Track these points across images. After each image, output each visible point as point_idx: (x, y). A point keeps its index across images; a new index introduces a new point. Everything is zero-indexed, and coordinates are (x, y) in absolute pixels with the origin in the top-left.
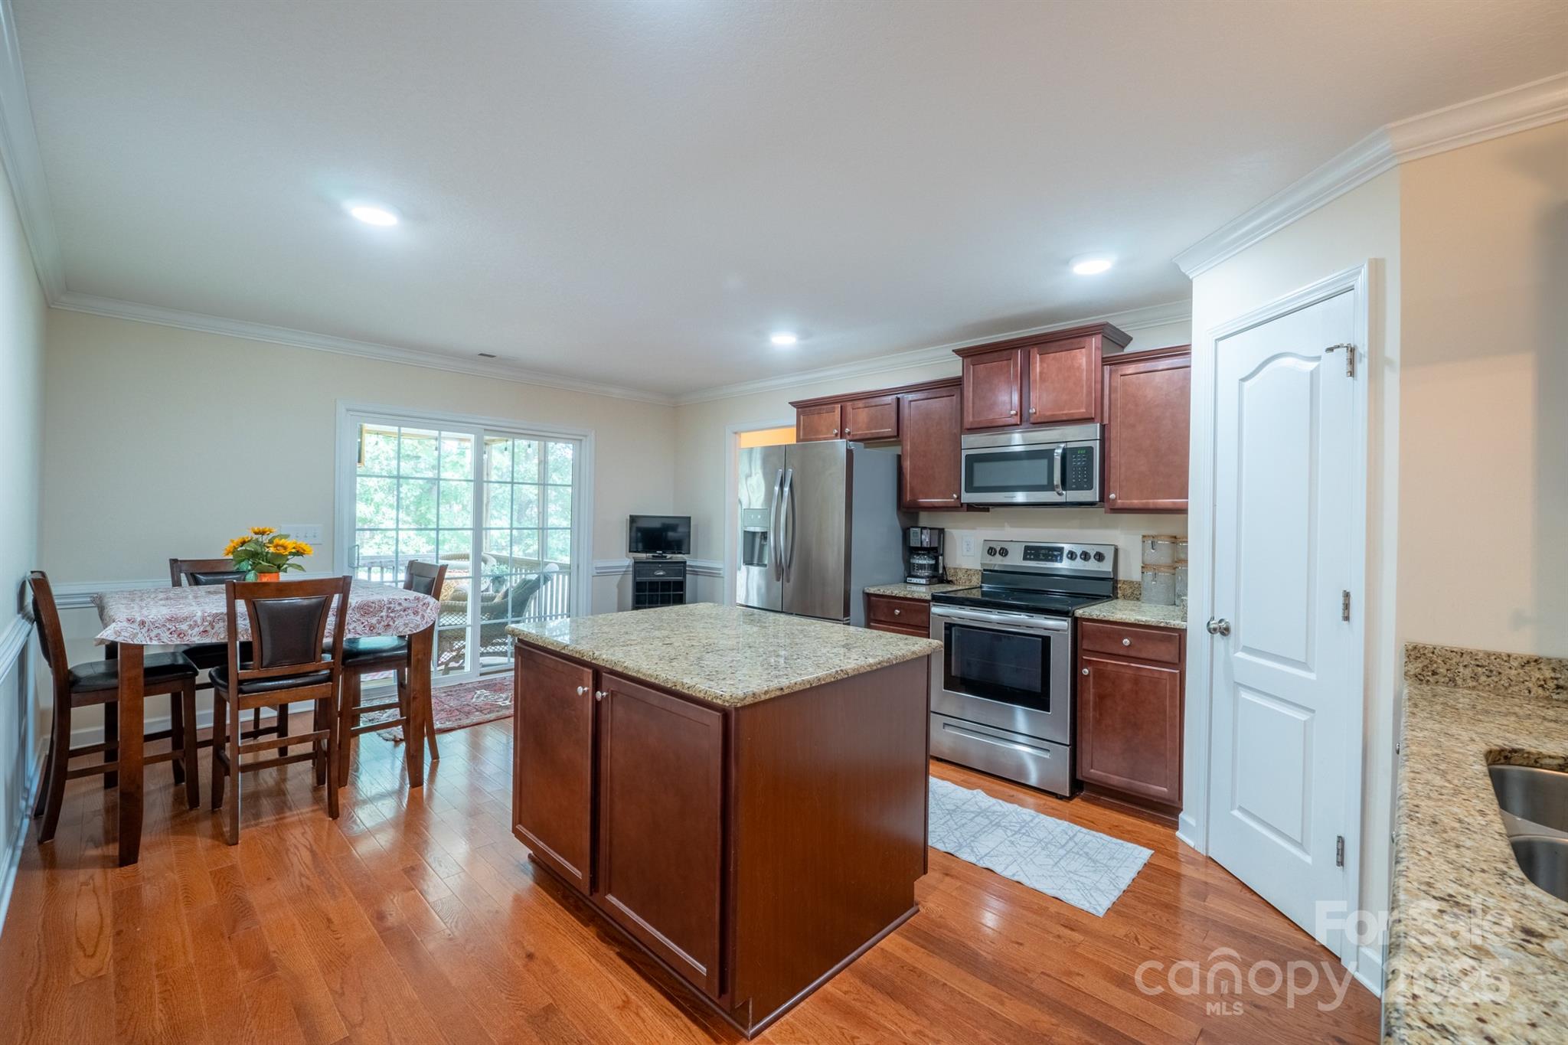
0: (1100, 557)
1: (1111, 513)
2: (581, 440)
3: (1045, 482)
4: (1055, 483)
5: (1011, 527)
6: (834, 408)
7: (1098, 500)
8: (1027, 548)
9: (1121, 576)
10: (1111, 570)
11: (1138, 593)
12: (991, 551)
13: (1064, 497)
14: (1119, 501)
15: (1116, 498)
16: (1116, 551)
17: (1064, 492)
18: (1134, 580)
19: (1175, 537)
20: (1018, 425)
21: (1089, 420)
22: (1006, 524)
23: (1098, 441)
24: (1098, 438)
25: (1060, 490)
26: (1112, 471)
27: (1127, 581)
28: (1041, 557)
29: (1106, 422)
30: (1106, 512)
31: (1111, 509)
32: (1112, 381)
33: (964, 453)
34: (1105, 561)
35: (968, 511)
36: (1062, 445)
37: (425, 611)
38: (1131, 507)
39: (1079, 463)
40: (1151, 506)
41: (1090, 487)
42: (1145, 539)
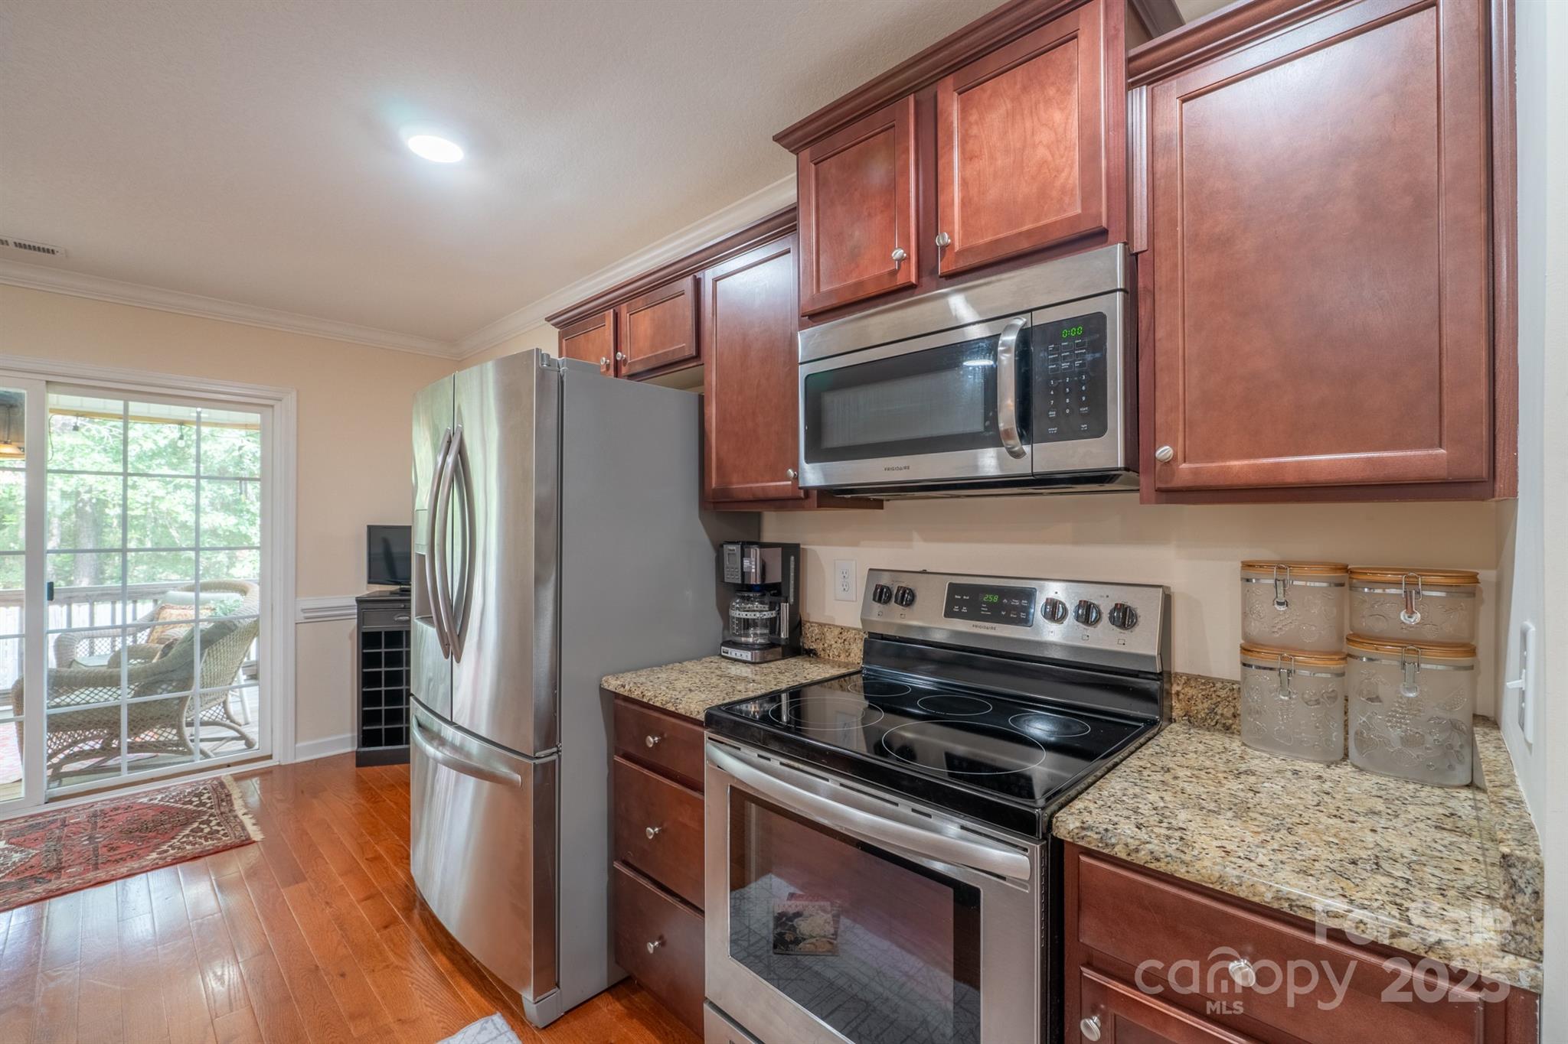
0: (1124, 617)
1: (1158, 502)
2: (272, 406)
3: (977, 425)
4: (1002, 425)
5: (925, 540)
6: (604, 316)
7: (1120, 464)
8: (954, 589)
9: (1180, 664)
10: (1155, 652)
11: (1228, 712)
12: (882, 595)
13: (1027, 458)
14: (1184, 466)
15: (1175, 458)
16: (1167, 600)
17: (1027, 448)
18: (1215, 675)
19: (1345, 569)
20: (909, 288)
21: (1098, 236)
22: (915, 535)
23: (1119, 296)
24: (1120, 285)
25: (1015, 442)
26: (1163, 379)
27: (1197, 678)
28: (984, 611)
29: (1140, 243)
30: (1142, 501)
31: (1159, 490)
32: (1155, 120)
33: (803, 371)
34: (1137, 629)
35: (820, 506)
36: (1020, 322)
38: (1221, 482)
39: (1065, 365)
40: (1291, 478)
41: (1099, 428)
42: (1251, 573)
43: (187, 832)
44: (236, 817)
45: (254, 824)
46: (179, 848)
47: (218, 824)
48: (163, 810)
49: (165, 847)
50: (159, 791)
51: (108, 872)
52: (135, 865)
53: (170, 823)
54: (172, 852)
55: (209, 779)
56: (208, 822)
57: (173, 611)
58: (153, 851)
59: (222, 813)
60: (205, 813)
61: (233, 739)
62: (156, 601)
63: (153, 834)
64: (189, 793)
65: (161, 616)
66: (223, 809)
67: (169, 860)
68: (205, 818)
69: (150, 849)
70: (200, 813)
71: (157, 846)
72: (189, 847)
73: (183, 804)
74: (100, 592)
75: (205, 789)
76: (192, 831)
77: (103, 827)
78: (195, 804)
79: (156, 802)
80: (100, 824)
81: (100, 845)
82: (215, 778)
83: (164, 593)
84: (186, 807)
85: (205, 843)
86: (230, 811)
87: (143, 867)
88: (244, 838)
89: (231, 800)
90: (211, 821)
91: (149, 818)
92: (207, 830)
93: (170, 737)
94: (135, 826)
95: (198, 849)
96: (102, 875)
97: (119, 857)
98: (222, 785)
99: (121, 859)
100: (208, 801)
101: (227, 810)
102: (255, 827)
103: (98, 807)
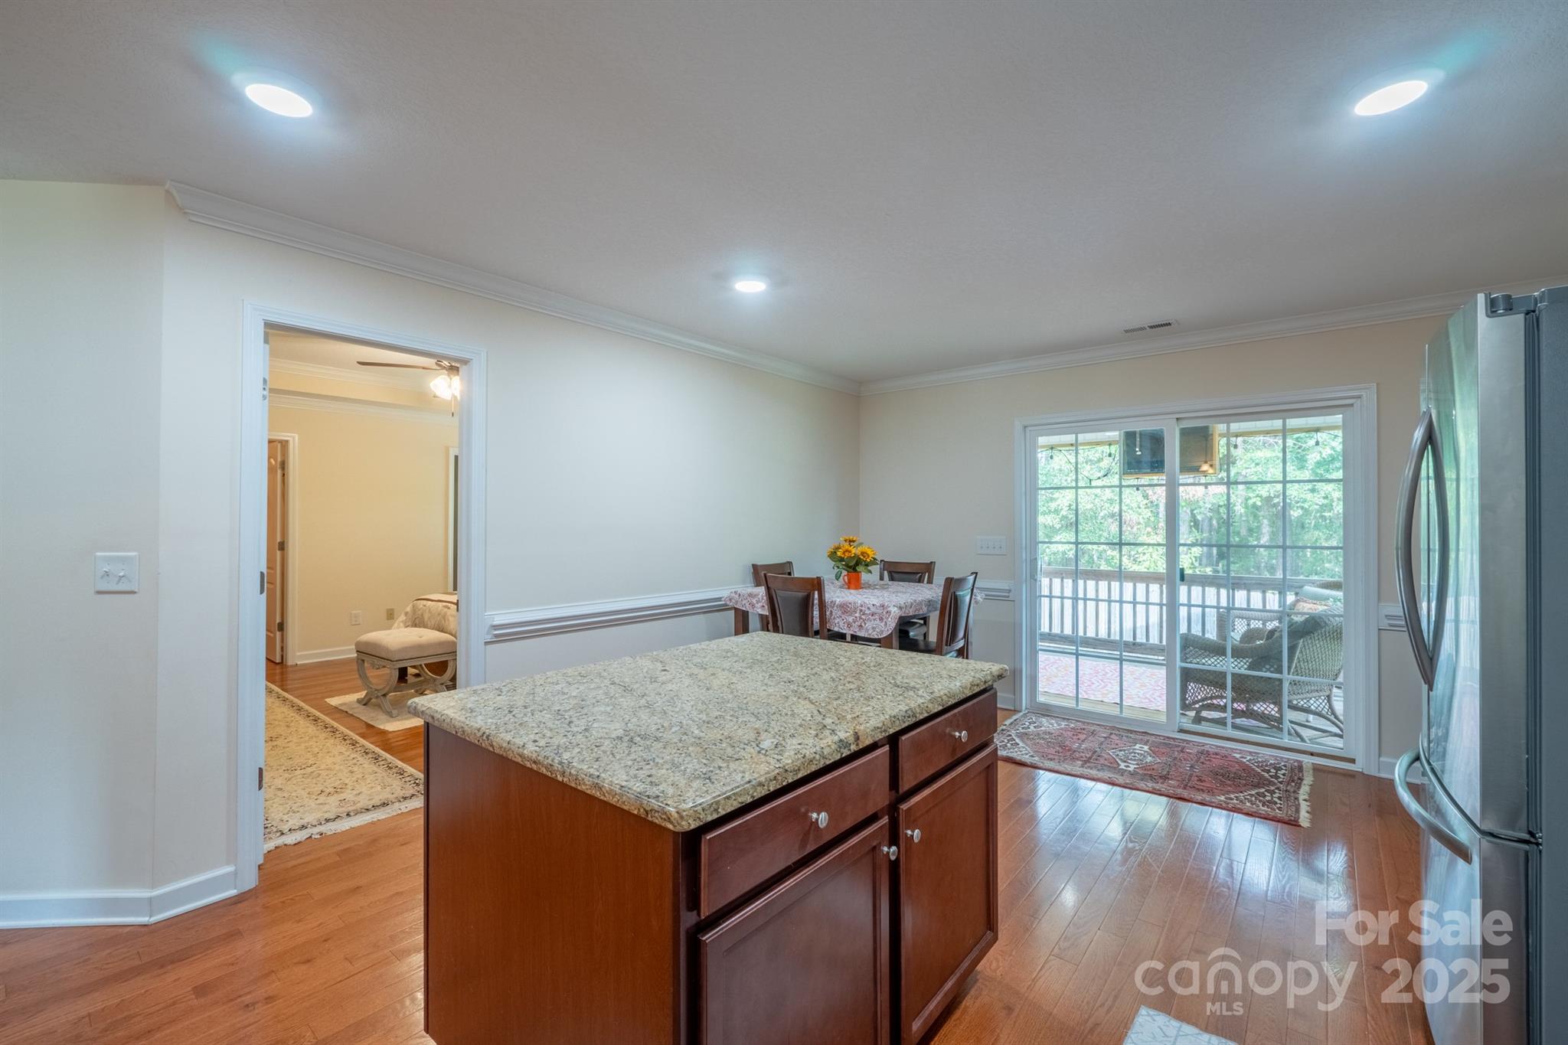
37: (888, 618)
43: (1253, 793)
44: (1297, 799)
45: (1308, 812)
46: (1241, 801)
47: (1279, 798)
48: (1246, 769)
49: (1232, 796)
50: (1251, 753)
51: (1190, 794)
52: (1208, 798)
53: (1245, 780)
54: (1235, 801)
55: (1292, 760)
56: (1272, 793)
57: (1305, 605)
58: (1223, 795)
59: (1286, 791)
60: (1275, 784)
61: (1336, 735)
62: (1297, 594)
63: (1229, 782)
64: (1271, 764)
65: (1296, 608)
66: (1288, 788)
67: (1230, 806)
68: (1273, 788)
69: (1223, 792)
70: (1271, 783)
71: (1229, 792)
72: (1248, 804)
73: (1262, 770)
74: (1254, 582)
75: (1285, 766)
76: (1257, 793)
77: (1203, 763)
78: (1271, 774)
79: (1245, 760)
80: (1202, 760)
81: (1194, 774)
82: (1297, 761)
83: (1302, 587)
84: (1263, 773)
85: (1261, 807)
86: (1294, 792)
87: (1212, 802)
88: (1293, 819)
89: (1300, 784)
90: (1275, 793)
91: (1234, 770)
92: (1268, 798)
93: (1273, 713)
94: (1222, 771)
95: (1254, 808)
96: (1185, 794)
97: (1202, 787)
98: (1300, 768)
99: (1202, 790)
100: (1282, 777)
101: (1292, 790)
102: (1307, 815)
103: (1207, 748)
